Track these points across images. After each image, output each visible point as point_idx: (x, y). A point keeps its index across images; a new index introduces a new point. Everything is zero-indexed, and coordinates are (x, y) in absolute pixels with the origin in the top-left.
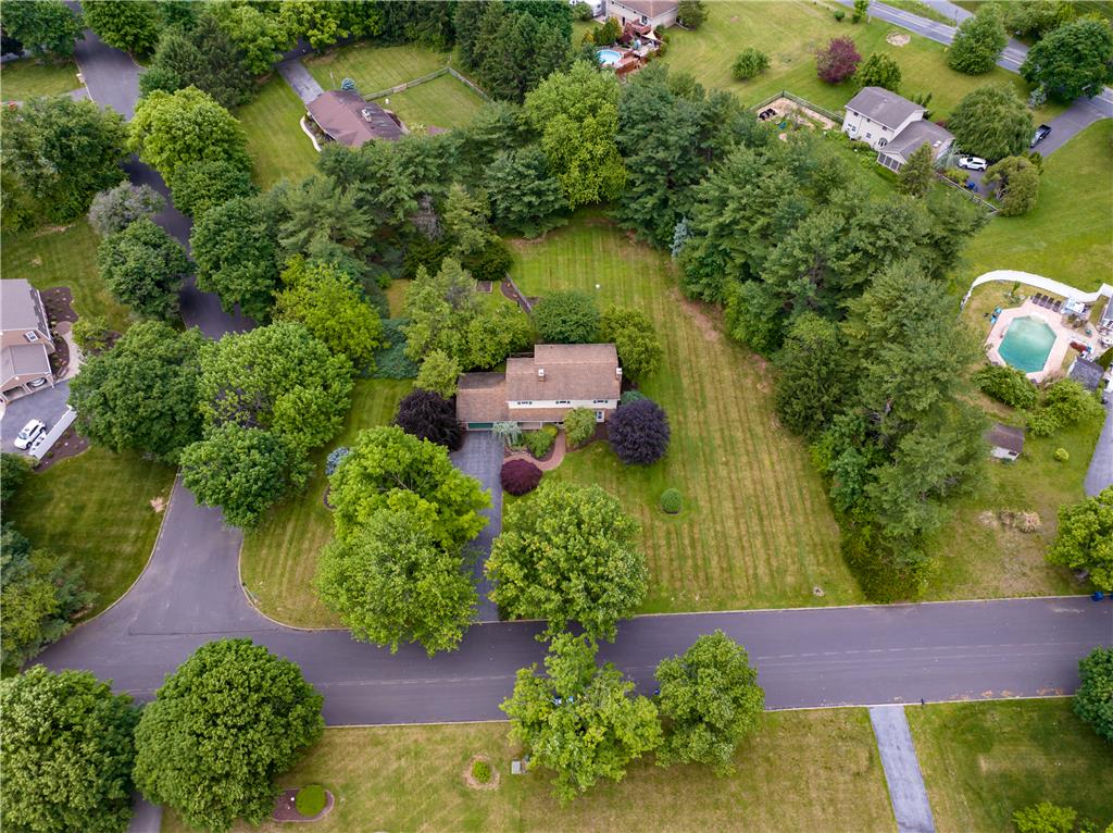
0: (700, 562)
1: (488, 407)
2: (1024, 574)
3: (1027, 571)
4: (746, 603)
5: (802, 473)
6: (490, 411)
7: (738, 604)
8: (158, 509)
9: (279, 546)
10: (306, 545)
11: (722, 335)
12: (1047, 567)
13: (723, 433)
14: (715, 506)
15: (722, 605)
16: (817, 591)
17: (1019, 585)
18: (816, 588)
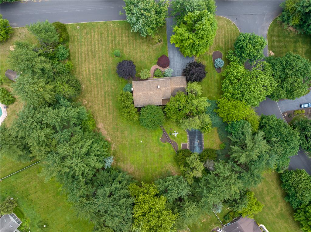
0: (110, 36)
1: (176, 81)
2: (20, 34)
3: (19, 35)
4: (98, 24)
5: (77, 66)
6: (175, 80)
7: (100, 23)
8: (271, 52)
9: (231, 40)
10: (224, 40)
11: (97, 126)
12: (13, 36)
13: (100, 82)
14: (105, 54)
15: (105, 23)
16: (78, 27)
17: (23, 30)
18: (79, 28)
